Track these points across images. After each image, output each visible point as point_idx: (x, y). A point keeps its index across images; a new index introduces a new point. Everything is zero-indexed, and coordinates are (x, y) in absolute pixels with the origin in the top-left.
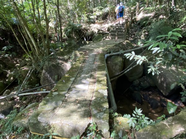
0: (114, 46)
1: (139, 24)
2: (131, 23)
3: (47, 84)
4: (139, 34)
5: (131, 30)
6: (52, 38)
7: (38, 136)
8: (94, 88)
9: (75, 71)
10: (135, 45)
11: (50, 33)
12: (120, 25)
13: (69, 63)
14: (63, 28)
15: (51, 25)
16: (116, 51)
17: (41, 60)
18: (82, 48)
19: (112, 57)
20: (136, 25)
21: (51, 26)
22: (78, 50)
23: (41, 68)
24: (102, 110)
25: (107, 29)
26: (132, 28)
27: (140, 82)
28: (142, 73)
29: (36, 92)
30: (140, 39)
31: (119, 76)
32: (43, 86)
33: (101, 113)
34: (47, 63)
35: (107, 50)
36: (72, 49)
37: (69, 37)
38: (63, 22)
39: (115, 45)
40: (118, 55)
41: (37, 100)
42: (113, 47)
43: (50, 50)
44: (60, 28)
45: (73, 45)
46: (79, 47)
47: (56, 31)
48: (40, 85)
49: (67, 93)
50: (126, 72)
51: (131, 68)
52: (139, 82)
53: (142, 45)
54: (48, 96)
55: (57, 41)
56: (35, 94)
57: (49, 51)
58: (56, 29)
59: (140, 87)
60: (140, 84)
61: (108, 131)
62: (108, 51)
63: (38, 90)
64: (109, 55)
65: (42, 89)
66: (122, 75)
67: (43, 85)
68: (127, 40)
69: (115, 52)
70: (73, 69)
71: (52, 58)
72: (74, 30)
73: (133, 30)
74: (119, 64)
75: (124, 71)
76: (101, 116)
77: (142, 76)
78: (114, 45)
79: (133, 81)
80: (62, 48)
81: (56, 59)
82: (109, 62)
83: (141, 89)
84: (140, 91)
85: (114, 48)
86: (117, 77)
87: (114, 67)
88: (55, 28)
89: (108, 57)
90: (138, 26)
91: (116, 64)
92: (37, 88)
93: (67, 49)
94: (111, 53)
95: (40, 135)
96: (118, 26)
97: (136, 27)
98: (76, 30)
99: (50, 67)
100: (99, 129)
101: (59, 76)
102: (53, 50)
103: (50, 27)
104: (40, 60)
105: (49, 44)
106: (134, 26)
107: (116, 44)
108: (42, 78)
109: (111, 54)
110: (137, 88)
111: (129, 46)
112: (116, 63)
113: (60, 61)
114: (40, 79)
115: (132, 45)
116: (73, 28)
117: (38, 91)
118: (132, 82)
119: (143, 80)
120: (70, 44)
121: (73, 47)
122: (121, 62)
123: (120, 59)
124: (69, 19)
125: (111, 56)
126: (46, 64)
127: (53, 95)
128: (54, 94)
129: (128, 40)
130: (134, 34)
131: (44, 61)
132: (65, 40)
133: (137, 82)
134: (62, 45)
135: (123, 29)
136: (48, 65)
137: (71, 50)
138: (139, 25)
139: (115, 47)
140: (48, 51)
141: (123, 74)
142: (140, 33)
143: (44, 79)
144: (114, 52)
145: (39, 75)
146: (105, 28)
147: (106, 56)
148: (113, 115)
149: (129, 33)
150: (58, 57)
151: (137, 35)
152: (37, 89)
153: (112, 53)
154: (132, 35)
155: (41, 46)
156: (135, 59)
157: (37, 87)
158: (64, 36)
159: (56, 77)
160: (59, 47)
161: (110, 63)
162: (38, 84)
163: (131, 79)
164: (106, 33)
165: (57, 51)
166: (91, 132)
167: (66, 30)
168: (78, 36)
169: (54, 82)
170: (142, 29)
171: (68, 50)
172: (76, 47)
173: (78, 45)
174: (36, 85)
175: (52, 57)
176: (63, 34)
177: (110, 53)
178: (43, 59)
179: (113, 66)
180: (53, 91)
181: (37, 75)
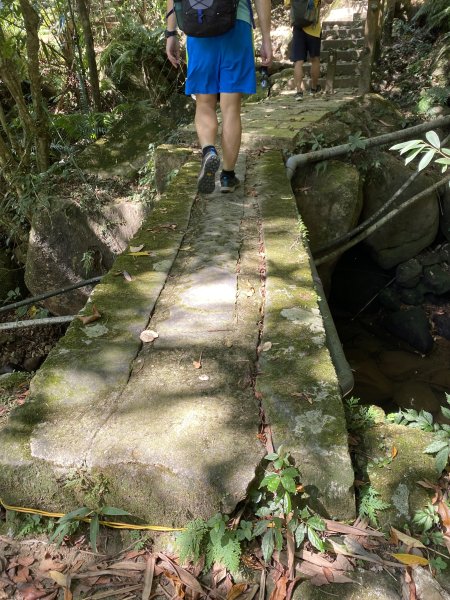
0: (324, 118)
1: (422, 21)
2: (390, 18)
3: (54, 290)
4: (421, 64)
5: (390, 51)
6: (54, 94)
7: (37, 522)
8: (259, 302)
9: (170, 229)
10: (409, 115)
11: (43, 72)
12: (343, 28)
13: (137, 197)
14: (98, 49)
15: (45, 35)
16: (333, 139)
17: (20, 188)
18: (186, 133)
19: (318, 167)
20: (408, 28)
21: (45, 41)
22: (171, 143)
23: (22, 224)
24: (310, 400)
25: (286, 46)
26: (394, 40)
27: (424, 268)
28: (433, 232)
29: (14, 321)
30: (428, 85)
31: (344, 249)
32: (36, 297)
33: (308, 414)
34: (42, 201)
35: (296, 138)
36: (145, 138)
37: (125, 86)
38: (97, 24)
39: (326, 116)
40: (341, 157)
41: (19, 351)
42: (319, 122)
43: (53, 146)
44: (84, 51)
45: (146, 120)
46: (175, 129)
47: (68, 63)
48: (26, 293)
49: (147, 327)
50: (373, 228)
51: (394, 212)
52: (419, 267)
53: (436, 110)
54: (63, 345)
55: (77, 109)
56: (9, 330)
57: (47, 149)
58: (67, 52)
59: (423, 290)
60: (422, 278)
61: (346, 490)
62: (301, 142)
63: (20, 312)
64: (302, 157)
65: (34, 308)
66: (356, 241)
67: (38, 292)
68: (373, 90)
69: (329, 146)
70: (160, 221)
71: (62, 180)
72: (144, 56)
73: (394, 47)
74: (348, 195)
75: (365, 224)
76: (311, 427)
77: (433, 246)
78: (323, 113)
79: (396, 267)
80: (100, 136)
81: (80, 182)
82: (305, 190)
83: (427, 295)
84: (424, 302)
85: (324, 128)
86: (335, 254)
87: (325, 211)
88: (63, 50)
89: (299, 168)
90: (418, 31)
91: (333, 198)
92: (15, 305)
93: (121, 140)
94: (314, 147)
95: (48, 518)
96: (332, 33)
97: (409, 33)
98: (154, 56)
99: (58, 220)
100: (305, 483)
101: (97, 253)
102: (66, 148)
103: (43, 44)
104: (14, 190)
105: (46, 120)
106: (402, 30)
107: (327, 109)
108: (29, 265)
109: (311, 154)
110: (410, 295)
111: (380, 117)
112: (332, 193)
113: (99, 192)
114: (23, 271)
115: (394, 115)
116: (140, 50)
117: (20, 319)
118: (392, 272)
119: (436, 261)
120: (133, 117)
121: (148, 127)
122: (356, 188)
123: (350, 175)
124: (121, 8)
125: (312, 163)
126: (39, 206)
127: (87, 338)
128: (90, 335)
129: (378, 92)
130: (401, 68)
131: (32, 195)
132: (110, 103)
133: (411, 270)
134: (100, 125)
135: (353, 46)
136: (50, 210)
137: (138, 142)
138: (421, 26)
139: (327, 123)
140: (43, 152)
141: (362, 237)
142: (427, 62)
143: (40, 271)
144: (324, 144)
145: (18, 252)
146: (278, 42)
147: (293, 160)
148: (357, 416)
149: (379, 64)
150: (86, 175)
151: (413, 71)
152: (17, 308)
153: (317, 149)
154: (391, 72)
155: (12, 131)
156: (442, 165)
157: (13, 300)
158: (107, 87)
159: (87, 257)
160: (89, 130)
161: (310, 195)
162: (17, 290)
163: (388, 257)
164: (282, 67)
165: (82, 148)
166: (270, 497)
167: (111, 58)
168: (165, 81)
169: (79, 280)
170: (433, 42)
171: (125, 143)
172: (159, 130)
173: (168, 120)
174: (11, 294)
175: (63, 176)
176: (101, 76)
177: (307, 148)
178: (28, 183)
179: (319, 205)
180: (85, 320)
181: (10, 254)
